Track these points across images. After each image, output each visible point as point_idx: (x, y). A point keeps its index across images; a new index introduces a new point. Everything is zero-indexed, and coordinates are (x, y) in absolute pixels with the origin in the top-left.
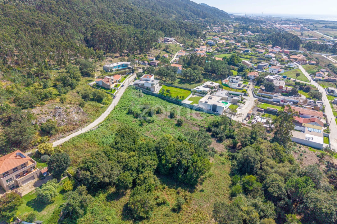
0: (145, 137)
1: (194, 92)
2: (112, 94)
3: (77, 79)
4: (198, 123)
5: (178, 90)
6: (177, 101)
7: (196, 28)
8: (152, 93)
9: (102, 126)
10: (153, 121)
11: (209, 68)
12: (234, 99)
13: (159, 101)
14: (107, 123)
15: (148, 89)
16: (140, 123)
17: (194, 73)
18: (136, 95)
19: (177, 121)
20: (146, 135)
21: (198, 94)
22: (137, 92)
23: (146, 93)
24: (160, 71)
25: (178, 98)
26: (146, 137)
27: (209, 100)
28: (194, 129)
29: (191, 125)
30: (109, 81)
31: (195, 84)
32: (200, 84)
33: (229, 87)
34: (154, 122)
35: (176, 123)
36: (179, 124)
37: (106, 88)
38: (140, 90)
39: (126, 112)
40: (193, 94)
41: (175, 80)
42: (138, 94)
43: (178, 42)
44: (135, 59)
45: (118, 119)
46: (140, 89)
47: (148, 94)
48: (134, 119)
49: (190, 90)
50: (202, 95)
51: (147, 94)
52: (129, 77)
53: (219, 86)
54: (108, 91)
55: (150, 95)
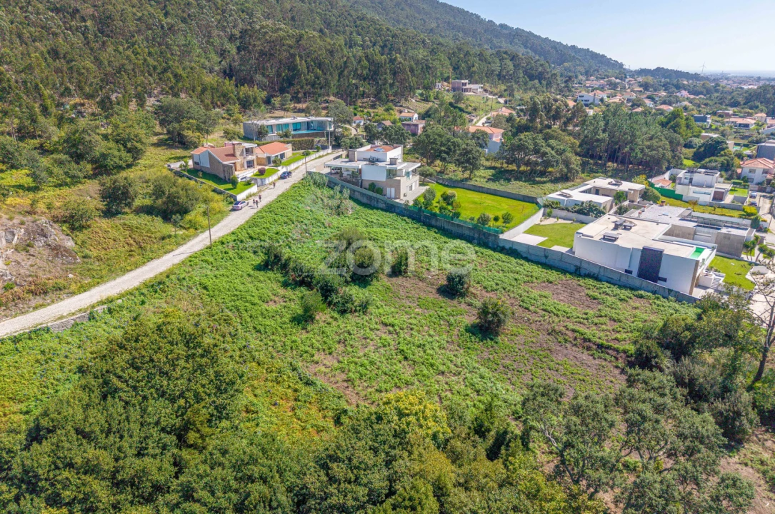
0: (300, 386)
1: (551, 208)
2: (231, 196)
3: (129, 145)
4: (581, 329)
5: (489, 200)
6: (480, 232)
7: (542, 65)
8: (385, 203)
9: (110, 311)
10: (364, 307)
11: (602, 136)
12: (727, 236)
13: (409, 232)
14: (143, 303)
15: (373, 187)
16: (300, 311)
17: (549, 146)
18: (325, 206)
19: (475, 312)
20: (308, 372)
21: (564, 213)
22: (332, 197)
23: (364, 200)
24: (428, 136)
25: (484, 220)
26: (308, 383)
27: (620, 231)
28: (560, 359)
29: (543, 337)
30: (233, 155)
31: (549, 186)
32: (570, 184)
33: (679, 198)
34: (371, 309)
35: (470, 319)
36: (487, 328)
37: (222, 176)
38: (345, 190)
39: (259, 259)
40: (549, 215)
41: (478, 169)
42: (334, 203)
43: (491, 93)
44: (355, 115)
45: (205, 288)
46: (343, 187)
47: (372, 207)
48: (282, 291)
49: (532, 200)
50: (582, 217)
51: (369, 204)
52: (320, 157)
53: (645, 196)
54: (221, 187)
55: (377, 208)
